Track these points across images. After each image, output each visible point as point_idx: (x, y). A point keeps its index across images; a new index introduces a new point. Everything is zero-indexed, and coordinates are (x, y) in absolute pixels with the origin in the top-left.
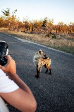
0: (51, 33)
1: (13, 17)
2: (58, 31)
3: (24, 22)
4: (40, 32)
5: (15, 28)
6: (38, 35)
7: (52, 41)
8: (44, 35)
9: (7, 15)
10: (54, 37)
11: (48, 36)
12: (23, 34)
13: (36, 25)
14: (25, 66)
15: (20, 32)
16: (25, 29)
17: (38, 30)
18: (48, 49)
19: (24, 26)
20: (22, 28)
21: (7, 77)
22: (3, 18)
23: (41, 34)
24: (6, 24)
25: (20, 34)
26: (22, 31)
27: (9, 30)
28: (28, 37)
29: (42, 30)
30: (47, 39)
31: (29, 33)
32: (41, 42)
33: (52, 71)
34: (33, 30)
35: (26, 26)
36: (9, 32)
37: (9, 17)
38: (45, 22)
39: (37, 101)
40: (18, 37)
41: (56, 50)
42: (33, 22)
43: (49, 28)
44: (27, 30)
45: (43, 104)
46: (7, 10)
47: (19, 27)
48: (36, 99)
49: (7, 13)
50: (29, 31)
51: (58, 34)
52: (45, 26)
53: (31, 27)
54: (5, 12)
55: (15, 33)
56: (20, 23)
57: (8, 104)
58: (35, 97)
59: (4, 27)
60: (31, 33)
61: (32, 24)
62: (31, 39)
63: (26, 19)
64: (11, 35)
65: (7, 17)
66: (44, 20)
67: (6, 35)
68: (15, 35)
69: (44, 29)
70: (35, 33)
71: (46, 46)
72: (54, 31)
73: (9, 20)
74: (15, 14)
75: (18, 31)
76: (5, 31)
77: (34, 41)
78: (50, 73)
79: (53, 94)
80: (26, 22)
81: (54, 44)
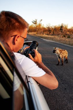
0: (66, 34)
1: (40, 25)
2: (71, 33)
3: (47, 28)
4: (59, 34)
5: (41, 32)
6: (57, 36)
7: (67, 40)
8: (62, 36)
9: (35, 24)
10: (69, 37)
11: (65, 37)
12: (47, 36)
13: (56, 29)
14: (49, 58)
15: (45, 35)
16: (48, 33)
17: (57, 33)
18: (65, 46)
19: (47, 30)
20: (46, 32)
21: (38, 66)
22: (33, 26)
23: (60, 35)
24: (35, 30)
25: (44, 36)
26: (46, 34)
27: (37, 33)
28: (50, 38)
29: (60, 33)
30: (64, 39)
31: (51, 35)
32: (59, 41)
33: (68, 61)
34: (53, 33)
35: (49, 31)
36: (37, 35)
37: (37, 25)
38: (62, 27)
39: (59, 82)
40: (43, 38)
41: (71, 46)
42: (53, 27)
43: (65, 31)
44: (50, 33)
45: (63, 83)
46: (35, 20)
47: (44, 31)
48: (58, 80)
49: (35, 22)
50: (51, 34)
51: (72, 35)
52: (62, 30)
53: (52, 31)
54: (34, 22)
55: (41, 35)
56: (44, 28)
57: (39, 84)
58: (57, 79)
59: (34, 32)
60: (52, 35)
61: (52, 29)
62: (52, 39)
63: (49, 26)
64: (39, 37)
65: (35, 25)
66: (61, 26)
67: (35, 37)
68: (41, 37)
69: (61, 32)
70: (55, 35)
71: (64, 43)
72: (68, 33)
73: (37, 27)
74: (40, 23)
75: (43, 34)
76: (34, 34)
77: (55, 40)
78: (67, 63)
79: (70, 77)
80: (49, 28)
81: (69, 42)
